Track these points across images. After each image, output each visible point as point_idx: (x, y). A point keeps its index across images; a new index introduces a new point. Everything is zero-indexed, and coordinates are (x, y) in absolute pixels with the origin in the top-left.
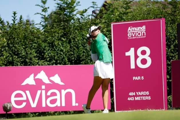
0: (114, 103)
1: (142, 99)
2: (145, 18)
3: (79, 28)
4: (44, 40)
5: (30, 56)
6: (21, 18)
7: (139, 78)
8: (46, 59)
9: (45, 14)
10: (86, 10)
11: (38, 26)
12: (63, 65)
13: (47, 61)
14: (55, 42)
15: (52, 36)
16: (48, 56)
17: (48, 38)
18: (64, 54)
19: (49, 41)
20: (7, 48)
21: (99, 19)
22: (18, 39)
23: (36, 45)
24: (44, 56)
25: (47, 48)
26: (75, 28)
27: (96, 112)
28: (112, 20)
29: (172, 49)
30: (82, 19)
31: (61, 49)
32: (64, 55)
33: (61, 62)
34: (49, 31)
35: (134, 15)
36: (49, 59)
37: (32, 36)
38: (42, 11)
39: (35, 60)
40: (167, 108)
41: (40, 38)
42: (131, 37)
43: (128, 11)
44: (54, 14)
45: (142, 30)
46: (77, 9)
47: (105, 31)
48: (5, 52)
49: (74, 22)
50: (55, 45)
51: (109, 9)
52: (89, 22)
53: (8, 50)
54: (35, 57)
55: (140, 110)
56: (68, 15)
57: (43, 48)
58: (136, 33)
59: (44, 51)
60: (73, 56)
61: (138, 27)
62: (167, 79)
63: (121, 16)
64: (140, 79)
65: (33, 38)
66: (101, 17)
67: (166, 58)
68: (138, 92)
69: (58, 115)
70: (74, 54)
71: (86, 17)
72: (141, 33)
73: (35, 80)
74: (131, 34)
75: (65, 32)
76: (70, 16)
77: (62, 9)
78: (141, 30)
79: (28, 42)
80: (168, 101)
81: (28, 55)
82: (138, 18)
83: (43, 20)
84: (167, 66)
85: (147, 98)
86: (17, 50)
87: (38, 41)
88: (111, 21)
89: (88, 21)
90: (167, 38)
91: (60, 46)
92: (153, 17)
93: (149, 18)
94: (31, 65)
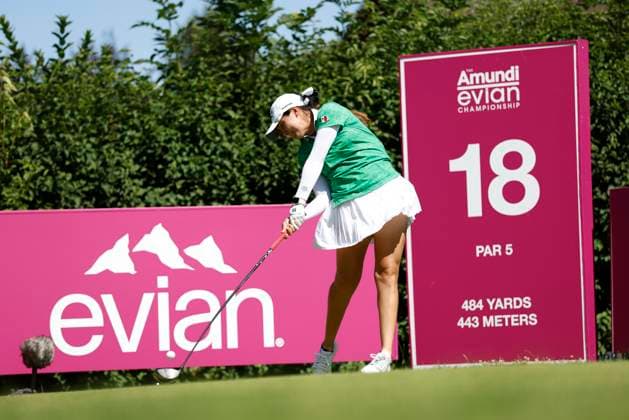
0: (408, 336)
1: (507, 324)
2: (516, 42)
3: (286, 76)
4: (164, 118)
5: (117, 173)
6: (88, 40)
7: (497, 249)
8: (171, 185)
9: (170, 25)
10: (311, 12)
11: (145, 69)
12: (230, 206)
13: (174, 189)
14: (204, 123)
15: (193, 105)
16: (179, 175)
17: (179, 108)
18: (233, 166)
19: (181, 119)
20: (35, 146)
21: (355, 42)
22: (72, 115)
23: (138, 135)
24: (165, 173)
25: (176, 146)
26: (272, 73)
27: (345, 368)
28: (404, 46)
29: (612, 148)
30: (295, 42)
31: (224, 148)
32: (235, 170)
33: (224, 193)
34: (182, 84)
35: (481, 28)
36: (183, 184)
37: (124, 105)
38: (159, 17)
39: (134, 188)
40: (594, 355)
41: (152, 110)
42: (469, 106)
43: (456, 15)
44: (199, 25)
45: (506, 81)
46: (279, 9)
47: (379, 85)
48: (28, 159)
49: (270, 55)
50: (204, 135)
51: (391, 6)
52: (321, 52)
53: (39, 153)
54: (132, 176)
55: (501, 361)
56: (250, 29)
57: (160, 146)
58: (487, 93)
59: (165, 157)
60: (267, 173)
61: (495, 70)
62: (596, 253)
63: (435, 32)
64: (500, 254)
65: (126, 109)
66: (363, 37)
67: (590, 178)
68: (494, 300)
69: (213, 378)
70: (271, 165)
71: (312, 37)
72: (502, 91)
73: (134, 256)
74: (469, 97)
75: (239, 91)
76: (256, 31)
77: (229, 8)
78: (503, 80)
79: (110, 124)
80: (598, 330)
81: (109, 170)
82: (494, 40)
83: (163, 47)
84: (597, 209)
85: (526, 320)
86: (71, 153)
87: (142, 122)
88: (399, 49)
89: (317, 52)
90: (595, 109)
91: (221, 137)
92: (545, 35)
93: (530, 39)
94: (119, 204)
